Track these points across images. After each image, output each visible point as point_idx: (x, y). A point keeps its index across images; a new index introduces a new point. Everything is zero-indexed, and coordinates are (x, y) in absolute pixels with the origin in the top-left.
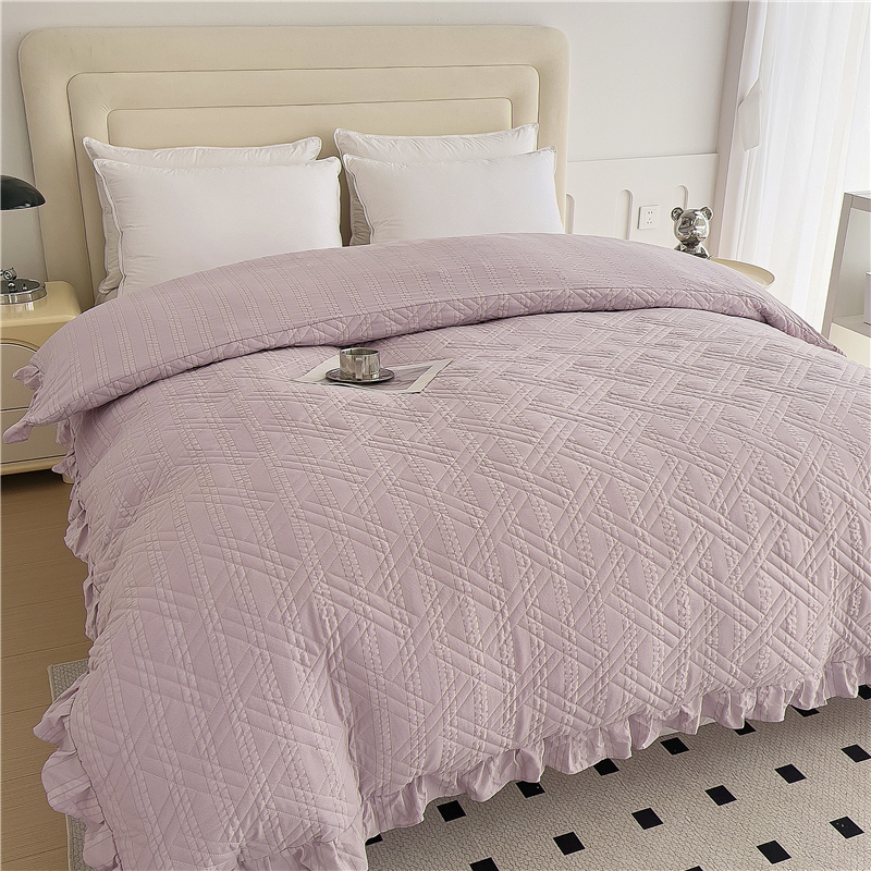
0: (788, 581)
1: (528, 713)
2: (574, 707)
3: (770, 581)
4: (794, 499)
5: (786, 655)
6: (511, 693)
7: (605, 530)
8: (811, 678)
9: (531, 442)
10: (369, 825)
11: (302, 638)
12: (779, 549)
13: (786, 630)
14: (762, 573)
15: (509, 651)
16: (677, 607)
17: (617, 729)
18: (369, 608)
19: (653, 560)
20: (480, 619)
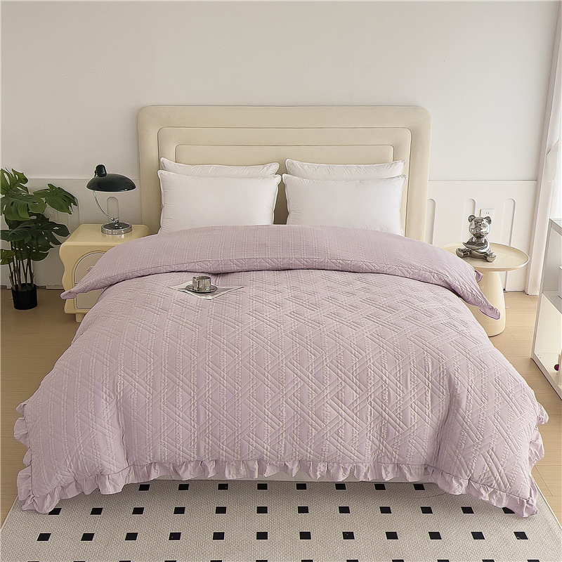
0: (341, 411)
1: (202, 444)
2: (225, 447)
3: (329, 408)
4: (353, 374)
5: (339, 447)
6: (194, 433)
7: (250, 371)
8: (360, 465)
9: (235, 328)
10: (131, 476)
11: (108, 391)
12: (338, 395)
13: (338, 435)
14: (326, 405)
15: (194, 414)
16: (278, 412)
17: (250, 463)
18: (137, 384)
19: (270, 388)
20: (183, 399)
